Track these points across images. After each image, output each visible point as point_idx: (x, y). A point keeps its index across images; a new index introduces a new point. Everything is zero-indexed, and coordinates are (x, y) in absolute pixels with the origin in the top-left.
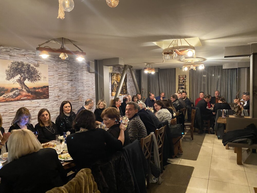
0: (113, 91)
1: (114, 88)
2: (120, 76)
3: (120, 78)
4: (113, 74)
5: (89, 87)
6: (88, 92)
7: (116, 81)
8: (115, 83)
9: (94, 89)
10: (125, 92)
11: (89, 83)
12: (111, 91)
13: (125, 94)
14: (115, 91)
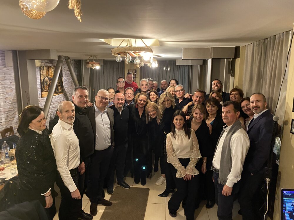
0: (44, 91)
1: (45, 86)
2: (52, 70)
3: (53, 73)
4: (42, 68)
5: (5, 88)
6: (5, 96)
7: (47, 77)
8: (45, 79)
9: (14, 91)
10: (60, 91)
11: (5, 82)
12: (40, 91)
13: (61, 92)
14: (46, 91)
